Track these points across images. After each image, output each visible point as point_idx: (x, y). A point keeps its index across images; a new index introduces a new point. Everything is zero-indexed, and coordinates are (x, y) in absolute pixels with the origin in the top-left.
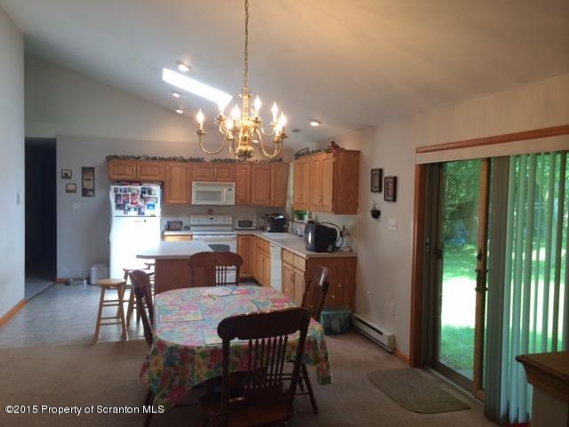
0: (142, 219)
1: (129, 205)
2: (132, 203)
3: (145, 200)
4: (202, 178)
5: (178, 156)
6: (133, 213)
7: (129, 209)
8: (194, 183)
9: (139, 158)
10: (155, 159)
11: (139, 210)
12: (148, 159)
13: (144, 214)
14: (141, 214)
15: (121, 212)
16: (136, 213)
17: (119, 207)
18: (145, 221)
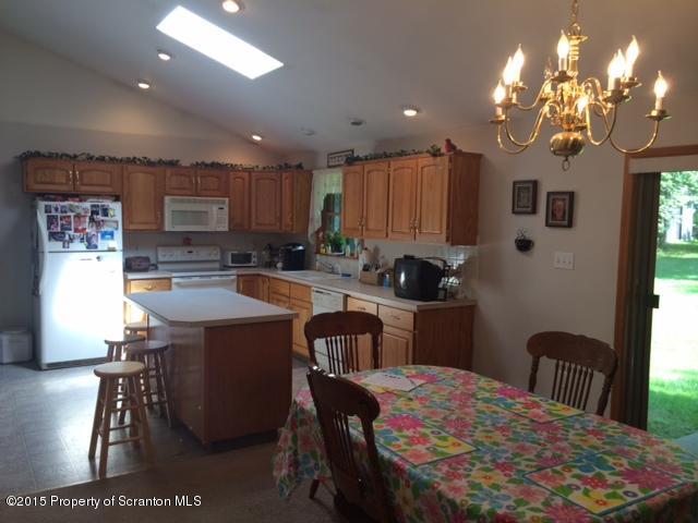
0: (93, 255)
1: (72, 233)
2: (76, 230)
3: (98, 224)
4: (180, 191)
5: (139, 156)
6: (78, 245)
7: (71, 240)
8: (167, 199)
9: (75, 156)
10: (102, 159)
11: (89, 240)
12: (91, 158)
13: (96, 247)
14: (91, 247)
15: (58, 245)
16: (83, 246)
17: (53, 236)
18: (98, 258)
